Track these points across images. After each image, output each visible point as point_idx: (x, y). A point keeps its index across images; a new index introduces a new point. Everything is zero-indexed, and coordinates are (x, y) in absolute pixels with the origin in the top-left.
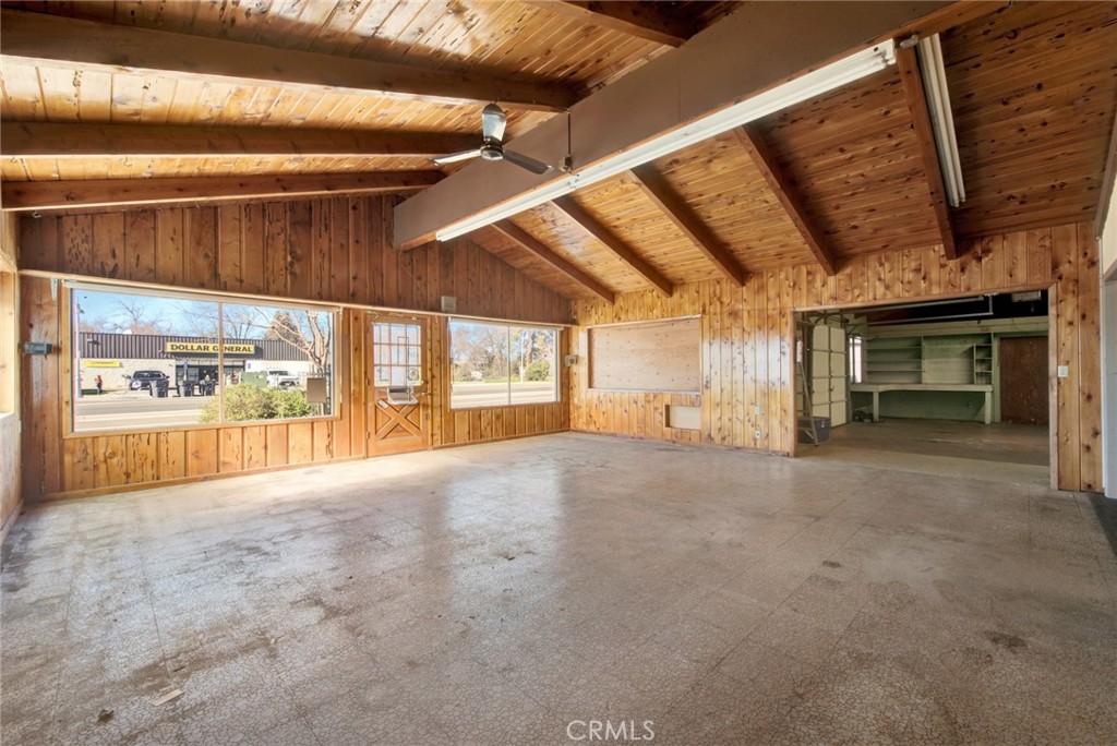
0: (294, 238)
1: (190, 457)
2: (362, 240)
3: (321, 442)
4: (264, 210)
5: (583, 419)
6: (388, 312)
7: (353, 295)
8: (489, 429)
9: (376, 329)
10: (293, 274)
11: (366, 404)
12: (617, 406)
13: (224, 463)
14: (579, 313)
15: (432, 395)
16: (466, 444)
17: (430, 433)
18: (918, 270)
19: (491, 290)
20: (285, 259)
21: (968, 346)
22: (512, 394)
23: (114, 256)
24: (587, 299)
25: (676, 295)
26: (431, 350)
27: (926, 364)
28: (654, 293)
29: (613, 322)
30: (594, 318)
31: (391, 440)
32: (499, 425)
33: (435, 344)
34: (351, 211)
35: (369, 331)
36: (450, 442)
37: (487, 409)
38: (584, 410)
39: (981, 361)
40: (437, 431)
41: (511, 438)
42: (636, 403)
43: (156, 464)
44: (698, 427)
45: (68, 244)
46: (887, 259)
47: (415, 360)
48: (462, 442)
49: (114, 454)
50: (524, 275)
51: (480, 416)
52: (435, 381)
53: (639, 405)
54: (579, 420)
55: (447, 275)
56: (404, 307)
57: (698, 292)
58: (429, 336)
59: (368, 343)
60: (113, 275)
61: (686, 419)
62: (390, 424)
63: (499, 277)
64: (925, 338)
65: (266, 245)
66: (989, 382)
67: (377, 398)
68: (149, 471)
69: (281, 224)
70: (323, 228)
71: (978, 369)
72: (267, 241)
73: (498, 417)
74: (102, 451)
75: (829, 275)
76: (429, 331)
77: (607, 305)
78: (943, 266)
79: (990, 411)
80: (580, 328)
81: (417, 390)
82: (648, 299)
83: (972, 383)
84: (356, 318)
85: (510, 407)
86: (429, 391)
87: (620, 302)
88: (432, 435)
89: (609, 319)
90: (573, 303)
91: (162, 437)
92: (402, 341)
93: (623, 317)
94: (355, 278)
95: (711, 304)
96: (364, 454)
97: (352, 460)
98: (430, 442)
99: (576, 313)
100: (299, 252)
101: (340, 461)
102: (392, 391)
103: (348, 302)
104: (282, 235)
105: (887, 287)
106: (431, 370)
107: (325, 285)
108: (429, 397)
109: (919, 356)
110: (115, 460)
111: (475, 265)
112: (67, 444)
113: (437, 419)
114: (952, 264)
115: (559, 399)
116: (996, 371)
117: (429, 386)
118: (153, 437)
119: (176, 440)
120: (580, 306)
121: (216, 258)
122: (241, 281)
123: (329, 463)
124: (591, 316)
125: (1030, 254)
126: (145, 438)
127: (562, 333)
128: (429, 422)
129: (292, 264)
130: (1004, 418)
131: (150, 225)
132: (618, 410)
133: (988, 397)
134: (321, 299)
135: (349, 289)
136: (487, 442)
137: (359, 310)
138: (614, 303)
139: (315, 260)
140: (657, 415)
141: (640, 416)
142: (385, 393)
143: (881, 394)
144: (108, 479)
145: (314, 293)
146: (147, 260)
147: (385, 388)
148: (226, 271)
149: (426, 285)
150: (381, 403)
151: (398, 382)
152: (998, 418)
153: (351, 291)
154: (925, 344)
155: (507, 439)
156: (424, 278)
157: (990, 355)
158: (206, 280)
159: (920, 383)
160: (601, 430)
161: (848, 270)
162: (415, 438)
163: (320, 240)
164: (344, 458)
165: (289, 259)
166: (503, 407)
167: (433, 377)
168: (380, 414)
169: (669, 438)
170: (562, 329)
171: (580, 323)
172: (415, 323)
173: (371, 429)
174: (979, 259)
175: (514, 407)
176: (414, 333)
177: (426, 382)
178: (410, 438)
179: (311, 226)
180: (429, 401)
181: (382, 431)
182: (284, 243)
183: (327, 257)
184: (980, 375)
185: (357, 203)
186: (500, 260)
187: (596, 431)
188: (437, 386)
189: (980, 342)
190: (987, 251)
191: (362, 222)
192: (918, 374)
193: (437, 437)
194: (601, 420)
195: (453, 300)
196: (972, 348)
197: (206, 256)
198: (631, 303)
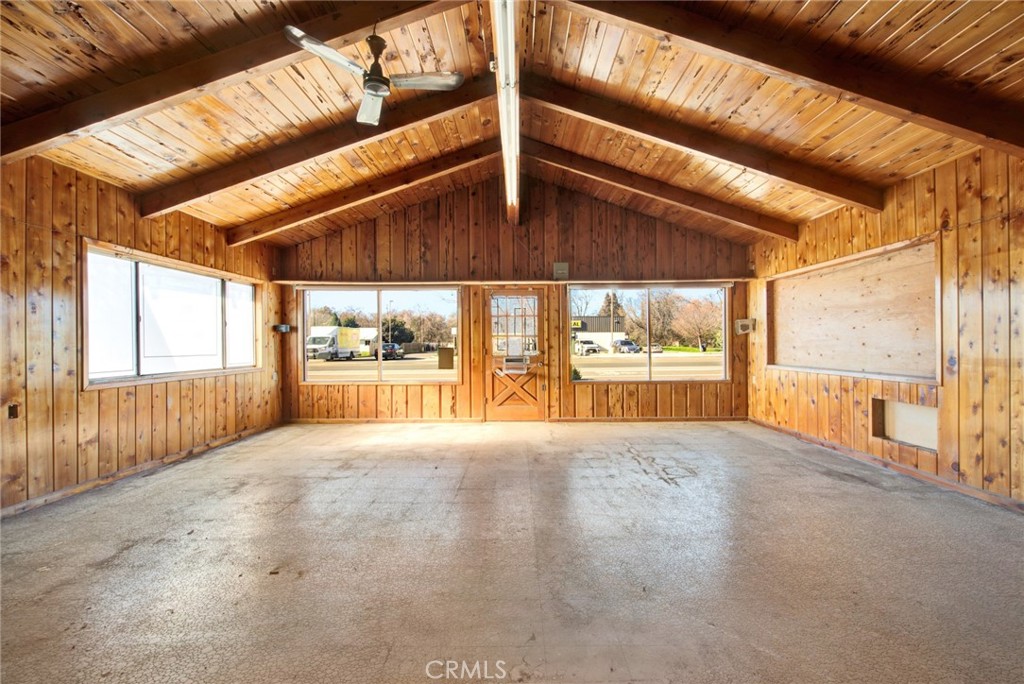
0: (426, 231)
1: (360, 404)
2: (480, 222)
3: (447, 403)
4: (405, 214)
5: (761, 408)
6: (504, 286)
7: (473, 273)
8: (618, 406)
9: (493, 303)
10: (426, 262)
11: (484, 372)
12: (802, 392)
13: (381, 412)
14: (757, 262)
15: (549, 365)
16: (587, 421)
17: (547, 404)
19: (622, 248)
20: (420, 250)
22: (654, 369)
23: (321, 266)
24: (766, 241)
25: (891, 207)
26: (548, 320)
28: (854, 211)
29: (797, 268)
30: (774, 264)
31: (508, 407)
32: (633, 404)
33: (553, 314)
34: (471, 197)
35: (486, 304)
36: (570, 415)
37: (617, 384)
38: (763, 394)
40: (554, 403)
41: (649, 420)
42: (827, 390)
43: (342, 407)
44: (934, 446)
45: (300, 262)
47: (532, 330)
48: (585, 417)
49: (321, 398)
50: (670, 224)
51: (608, 390)
52: (552, 351)
53: (833, 394)
54: (757, 408)
55: (567, 240)
56: (520, 279)
57: (932, 190)
58: (546, 305)
59: (486, 316)
60: (320, 279)
61: (914, 426)
62: (507, 393)
63: (633, 232)
65: (407, 242)
67: (494, 367)
68: (339, 412)
69: (417, 222)
70: (448, 218)
72: (408, 235)
73: (631, 394)
74: (315, 394)
76: (546, 301)
77: (789, 244)
80: (759, 281)
81: (533, 359)
82: (845, 224)
84: (475, 294)
85: (648, 383)
86: (546, 362)
87: (806, 236)
88: (549, 407)
89: (792, 263)
90: (751, 248)
91: (346, 389)
92: (519, 312)
93: (810, 258)
94: (474, 258)
95: (959, 208)
96: (482, 417)
97: (471, 421)
98: (547, 415)
99: (753, 262)
100: (429, 241)
101: (461, 421)
102: (507, 361)
103: (469, 279)
104: (418, 231)
106: (548, 340)
107: (450, 267)
108: (546, 368)
110: (321, 402)
111: (600, 223)
112: (301, 388)
113: (555, 391)
115: (728, 378)
117: (546, 356)
118: (341, 388)
119: (353, 390)
120: (757, 251)
121: (375, 257)
122: (390, 273)
123: (452, 421)
124: (770, 262)
126: (337, 388)
127: (733, 291)
128: (547, 392)
129: (425, 252)
131: (339, 240)
132: (804, 399)
134: (447, 280)
135: (469, 268)
136: (616, 421)
137: (478, 286)
138: (797, 239)
139: (443, 245)
140: (859, 415)
141: (834, 413)
142: (502, 362)
144: (319, 413)
145: (442, 274)
146: (337, 266)
147: (502, 357)
148: (382, 266)
149: (543, 254)
150: (498, 371)
151: (515, 352)
153: (471, 270)
155: (643, 420)
156: (540, 248)
158: (369, 276)
160: (782, 426)
162: (531, 408)
163: (446, 229)
164: (464, 419)
165: (423, 249)
166: (637, 384)
167: (550, 347)
168: (497, 382)
169: (878, 456)
170: (731, 285)
171: (758, 272)
172: (533, 294)
173: (489, 395)
175: (656, 384)
176: (530, 304)
177: (543, 352)
178: (525, 407)
179: (439, 218)
180: (546, 372)
181: (500, 398)
182: (420, 237)
183: (451, 243)
185: (476, 189)
186: (635, 212)
187: (775, 424)
188: (555, 357)
191: (481, 205)
193: (555, 409)
194: (782, 410)
195: (565, 266)
197: (370, 257)
198: (821, 235)
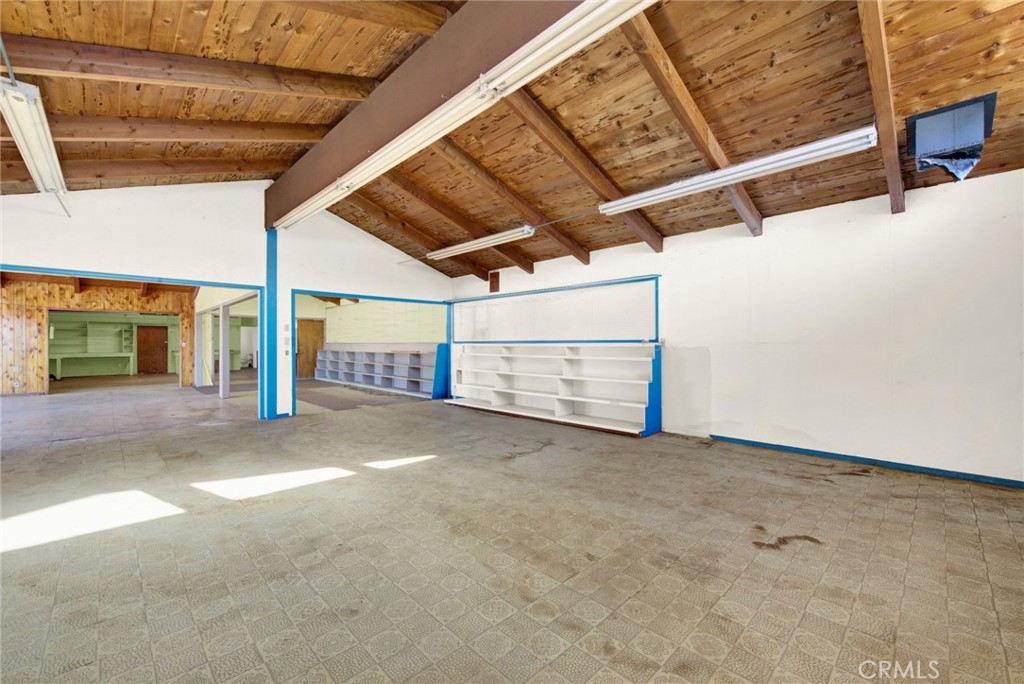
18: (127, 298)
21: (118, 329)
27: (90, 340)
39: (126, 339)
46: (112, 290)
64: (90, 323)
66: (131, 351)
71: (125, 343)
75: (76, 292)
78: (139, 299)
79: (132, 368)
83: (121, 351)
105: (112, 304)
109: (85, 335)
114: (144, 299)
116: (135, 345)
125: (174, 301)
130: (139, 371)
133: (132, 359)
143: (63, 360)
152: (136, 372)
154: (89, 327)
157: (132, 335)
159: (86, 352)
161: (88, 292)
174: (154, 299)
184: (126, 347)
189: (126, 327)
190: (158, 297)
192: (85, 345)
196: (121, 331)
